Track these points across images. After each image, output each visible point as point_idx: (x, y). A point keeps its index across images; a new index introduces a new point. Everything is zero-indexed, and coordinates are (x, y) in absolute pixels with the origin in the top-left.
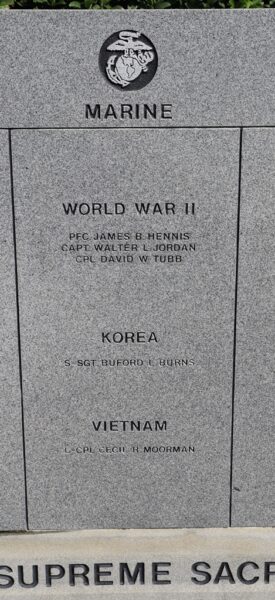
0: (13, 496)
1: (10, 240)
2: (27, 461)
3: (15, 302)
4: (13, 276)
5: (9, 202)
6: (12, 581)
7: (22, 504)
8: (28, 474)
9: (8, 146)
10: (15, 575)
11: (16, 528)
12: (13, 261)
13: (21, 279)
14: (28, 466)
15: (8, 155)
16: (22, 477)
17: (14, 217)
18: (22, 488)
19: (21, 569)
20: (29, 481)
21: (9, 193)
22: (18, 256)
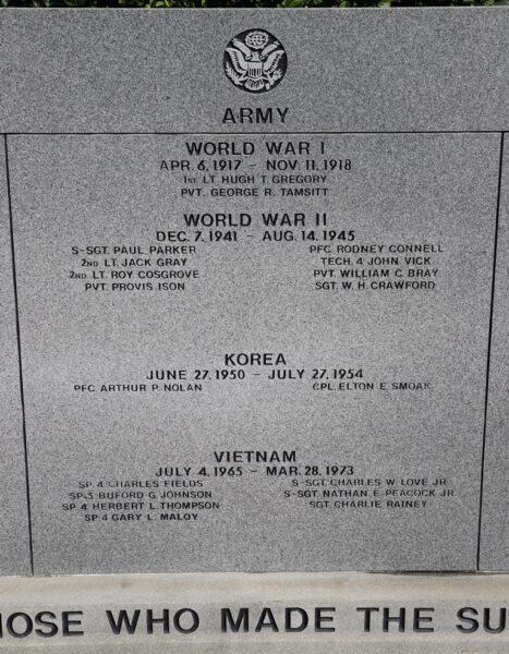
0: (465, 532)
1: (490, 251)
2: (484, 494)
3: (488, 318)
4: (490, 290)
5: (494, 210)
6: (476, 625)
7: (473, 542)
8: (484, 507)
9: (499, 150)
10: (480, 618)
11: (465, 568)
12: (491, 273)
13: (498, 293)
14: (484, 499)
15: (498, 159)
16: (477, 511)
17: (497, 225)
18: (476, 524)
19: (487, 611)
20: (484, 516)
21: (495, 200)
22: (497, 268)
